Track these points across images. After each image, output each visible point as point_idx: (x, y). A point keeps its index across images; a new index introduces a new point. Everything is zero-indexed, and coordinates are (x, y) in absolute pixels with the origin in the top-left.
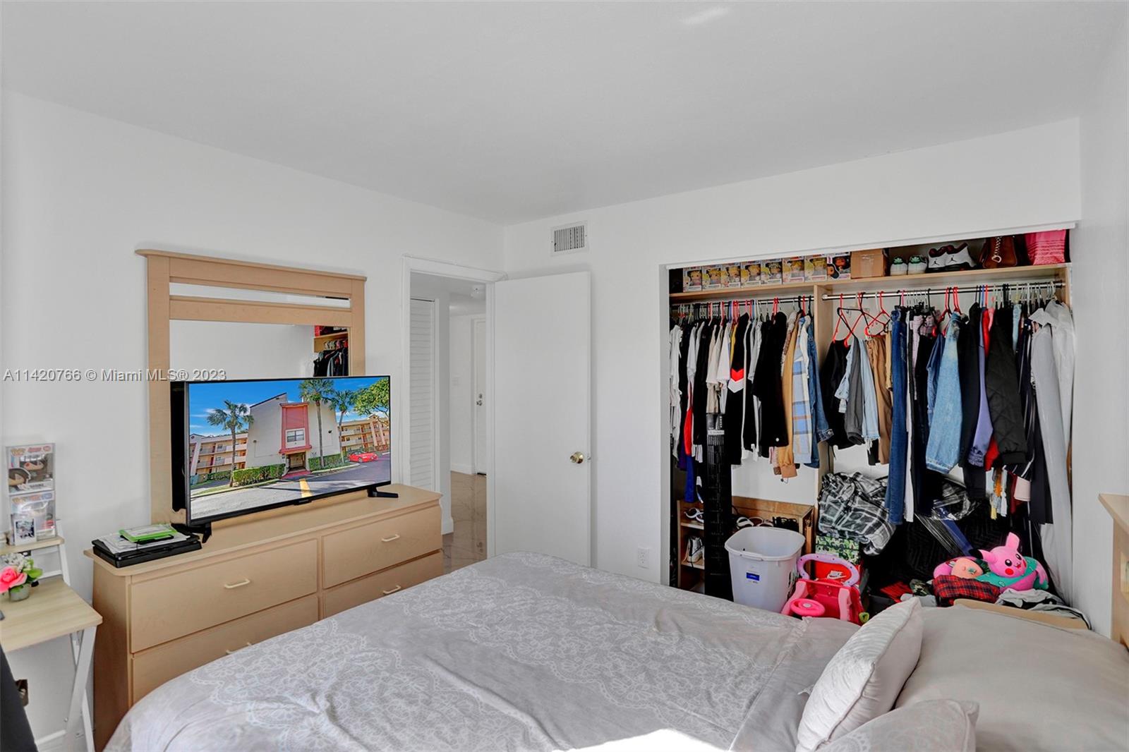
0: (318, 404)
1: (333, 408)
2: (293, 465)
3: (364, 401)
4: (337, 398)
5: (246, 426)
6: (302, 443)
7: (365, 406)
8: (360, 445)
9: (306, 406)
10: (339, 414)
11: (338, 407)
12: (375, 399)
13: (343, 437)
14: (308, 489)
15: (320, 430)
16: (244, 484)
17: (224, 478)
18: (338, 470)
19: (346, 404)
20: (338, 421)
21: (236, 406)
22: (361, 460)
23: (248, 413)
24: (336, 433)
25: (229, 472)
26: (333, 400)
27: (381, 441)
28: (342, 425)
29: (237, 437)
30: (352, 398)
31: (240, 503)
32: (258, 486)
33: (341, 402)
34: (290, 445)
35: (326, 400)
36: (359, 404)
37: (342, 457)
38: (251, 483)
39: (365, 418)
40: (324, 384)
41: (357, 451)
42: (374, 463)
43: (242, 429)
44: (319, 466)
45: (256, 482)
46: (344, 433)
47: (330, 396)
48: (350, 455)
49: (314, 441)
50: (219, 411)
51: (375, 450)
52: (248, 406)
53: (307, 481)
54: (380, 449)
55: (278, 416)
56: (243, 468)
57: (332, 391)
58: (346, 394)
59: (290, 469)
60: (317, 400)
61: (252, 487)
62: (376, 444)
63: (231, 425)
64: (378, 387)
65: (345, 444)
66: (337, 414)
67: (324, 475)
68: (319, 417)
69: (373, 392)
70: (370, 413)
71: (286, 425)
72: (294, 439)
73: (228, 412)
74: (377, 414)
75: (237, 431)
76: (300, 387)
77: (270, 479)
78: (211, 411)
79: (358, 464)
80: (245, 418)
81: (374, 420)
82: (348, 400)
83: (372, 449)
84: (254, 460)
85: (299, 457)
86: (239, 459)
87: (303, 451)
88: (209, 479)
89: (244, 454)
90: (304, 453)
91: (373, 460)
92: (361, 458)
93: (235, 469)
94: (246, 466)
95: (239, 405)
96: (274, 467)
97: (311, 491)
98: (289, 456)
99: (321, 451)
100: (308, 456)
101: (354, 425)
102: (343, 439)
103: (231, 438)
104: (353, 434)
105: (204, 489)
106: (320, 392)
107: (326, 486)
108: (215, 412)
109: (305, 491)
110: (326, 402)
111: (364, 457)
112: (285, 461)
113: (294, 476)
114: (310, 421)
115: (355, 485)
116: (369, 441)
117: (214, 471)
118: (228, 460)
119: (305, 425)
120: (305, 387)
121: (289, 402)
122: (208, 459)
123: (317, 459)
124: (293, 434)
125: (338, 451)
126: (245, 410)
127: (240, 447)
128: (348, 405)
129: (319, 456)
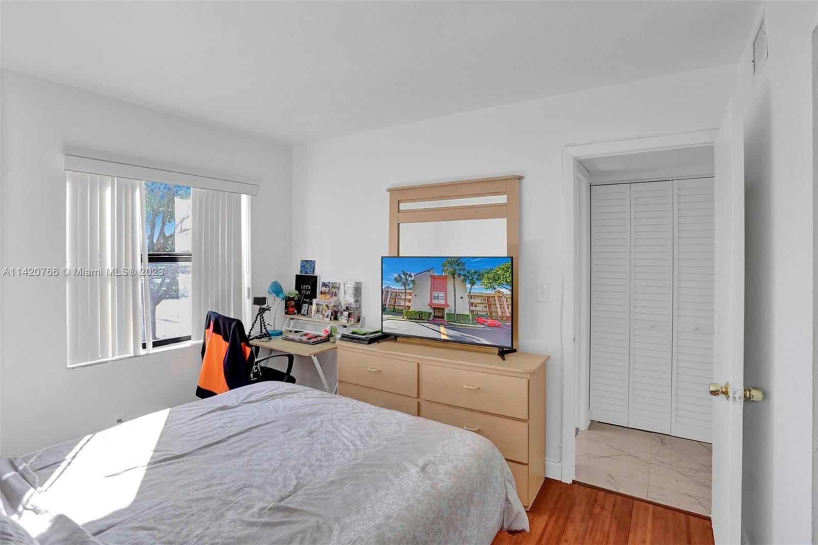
0: (454, 278)
1: (464, 281)
2: (437, 314)
3: (490, 279)
4: (468, 274)
5: (411, 286)
6: (443, 302)
7: (490, 283)
8: (486, 312)
9: (445, 278)
10: (469, 286)
11: (468, 281)
12: (499, 278)
13: (472, 303)
14: (446, 333)
15: (455, 296)
16: (409, 319)
17: (400, 313)
18: (468, 326)
19: (475, 279)
20: (468, 291)
21: (407, 274)
22: (486, 324)
23: (413, 279)
24: (467, 299)
25: (403, 310)
26: (464, 275)
27: (505, 312)
28: (471, 294)
29: (407, 291)
30: (480, 276)
31: (407, 329)
32: (416, 322)
33: (470, 278)
34: (435, 302)
35: (460, 275)
36: (485, 281)
37: (471, 317)
38: (413, 319)
39: (490, 292)
40: (458, 264)
41: (483, 316)
42: (497, 329)
43: (409, 287)
44: (453, 320)
45: (415, 319)
46: (472, 301)
47: (462, 273)
48: (478, 319)
49: (451, 302)
50: (399, 276)
51: (499, 318)
52: (413, 274)
53: (445, 327)
54: (504, 319)
55: (428, 283)
56: (409, 309)
57: (464, 270)
58: (475, 272)
59: (435, 317)
60: (453, 275)
61: (413, 322)
62: (500, 314)
63: (405, 284)
64: (503, 269)
65: (473, 308)
66: (467, 286)
67: (457, 327)
68: (454, 286)
69: (498, 273)
70: (495, 289)
71: (433, 289)
72: (438, 298)
73: (403, 277)
74: (501, 290)
75: (407, 288)
76: (442, 265)
77: (423, 320)
78: (396, 275)
79: (483, 326)
80: (411, 281)
81: (499, 295)
82: (476, 276)
83: (496, 317)
84: (415, 307)
85: (440, 311)
86: (407, 304)
87: (443, 307)
88: (394, 311)
89: (410, 302)
90: (444, 309)
91: (496, 327)
92: (487, 322)
93: (405, 309)
94: (411, 308)
95: (409, 274)
96: (426, 313)
97: (447, 335)
98: (434, 309)
99: (455, 310)
100: (446, 311)
101: (480, 296)
102: (472, 304)
103: (404, 291)
104: (480, 302)
105: (391, 316)
106: (456, 270)
107: (458, 335)
108: (397, 276)
109: (444, 334)
110: (459, 276)
111: (489, 321)
112: (432, 311)
113: (436, 322)
114: (448, 288)
115: (480, 341)
116: (493, 310)
117: (396, 308)
118: (402, 304)
119: (444, 290)
120: (445, 266)
121: (436, 274)
122: (393, 300)
123: (452, 314)
124: (437, 295)
125: (467, 313)
126: (411, 277)
127: (408, 297)
128: (476, 281)
129: (454, 313)
